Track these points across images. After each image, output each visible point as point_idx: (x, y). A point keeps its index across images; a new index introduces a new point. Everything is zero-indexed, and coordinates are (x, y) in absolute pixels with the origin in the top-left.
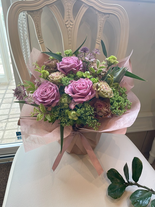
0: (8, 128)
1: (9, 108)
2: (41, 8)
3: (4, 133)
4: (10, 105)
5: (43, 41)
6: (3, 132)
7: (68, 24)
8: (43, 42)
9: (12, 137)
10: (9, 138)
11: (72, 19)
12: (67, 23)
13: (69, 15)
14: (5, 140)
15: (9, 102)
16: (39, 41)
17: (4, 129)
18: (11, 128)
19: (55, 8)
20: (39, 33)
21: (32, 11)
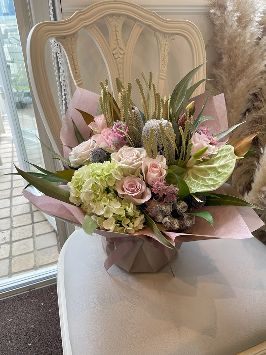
0: (17, 239)
1: (9, 206)
2: (77, 32)
3: (11, 248)
4: (8, 201)
5: (81, 81)
6: (9, 246)
7: (117, 53)
8: (82, 83)
9: (28, 251)
10: (23, 253)
11: (122, 46)
12: (114, 52)
13: (117, 39)
14: (16, 258)
15: (6, 197)
16: (77, 82)
17: (8, 240)
18: (21, 238)
19: (96, 29)
20: (76, 70)
21: (64, 37)
